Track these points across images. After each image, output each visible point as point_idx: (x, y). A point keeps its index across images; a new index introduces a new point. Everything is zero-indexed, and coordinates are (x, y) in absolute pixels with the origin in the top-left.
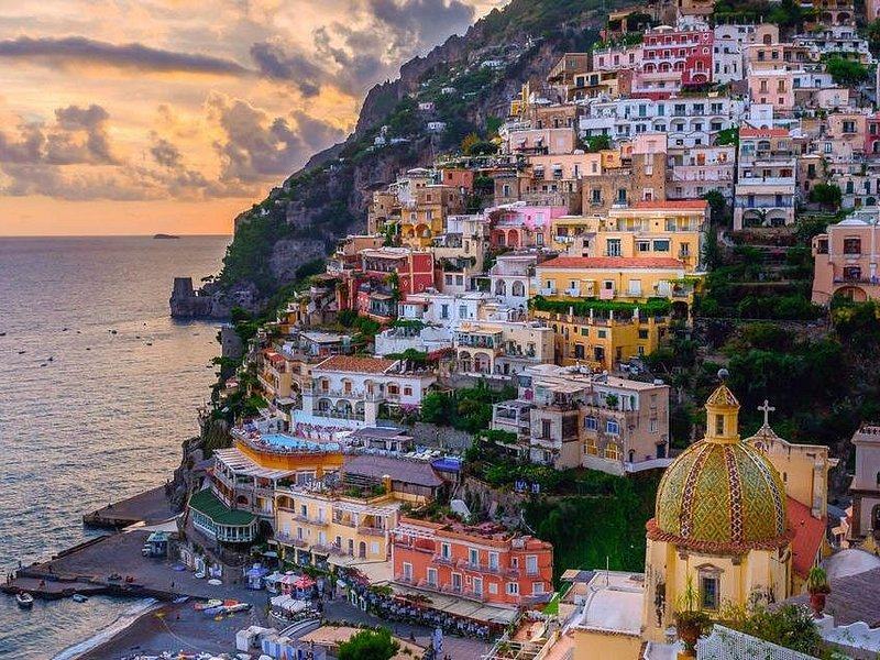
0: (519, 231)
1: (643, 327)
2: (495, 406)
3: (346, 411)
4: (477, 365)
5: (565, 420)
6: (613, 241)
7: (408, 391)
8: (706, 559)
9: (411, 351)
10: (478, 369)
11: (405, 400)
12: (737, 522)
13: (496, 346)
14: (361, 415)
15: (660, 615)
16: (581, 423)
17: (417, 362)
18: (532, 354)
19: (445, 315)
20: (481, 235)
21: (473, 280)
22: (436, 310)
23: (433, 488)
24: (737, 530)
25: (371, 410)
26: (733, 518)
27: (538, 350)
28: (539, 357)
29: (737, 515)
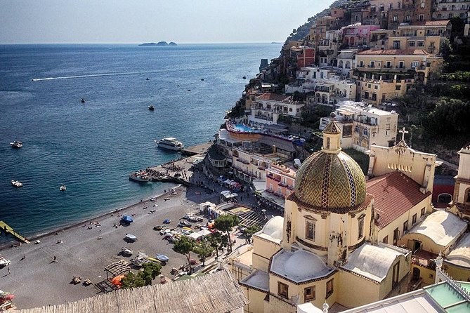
0: (355, 37)
1: (398, 84)
2: (321, 119)
4: (323, 100)
5: (344, 127)
6: (396, 41)
7: (291, 110)
8: (308, 213)
9: (297, 92)
10: (323, 102)
11: (290, 113)
12: (325, 197)
13: (330, 91)
14: (272, 119)
15: (288, 236)
16: (353, 130)
17: (298, 97)
18: (345, 96)
19: (315, 77)
20: (337, 39)
21: (332, 61)
22: (311, 74)
23: (291, 152)
24: (325, 201)
25: (276, 117)
26: (323, 194)
27: (348, 94)
28: (347, 97)
29: (325, 193)
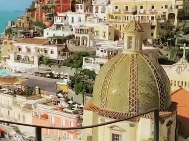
2: (84, 58)
3: (27, 60)
7: (52, 52)
11: (50, 56)
12: (133, 100)
13: (90, 33)
14: (33, 63)
19: (73, 21)
25: (36, 60)
27: (107, 34)
